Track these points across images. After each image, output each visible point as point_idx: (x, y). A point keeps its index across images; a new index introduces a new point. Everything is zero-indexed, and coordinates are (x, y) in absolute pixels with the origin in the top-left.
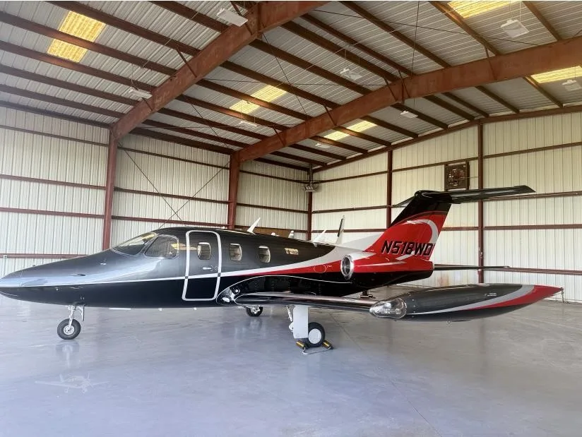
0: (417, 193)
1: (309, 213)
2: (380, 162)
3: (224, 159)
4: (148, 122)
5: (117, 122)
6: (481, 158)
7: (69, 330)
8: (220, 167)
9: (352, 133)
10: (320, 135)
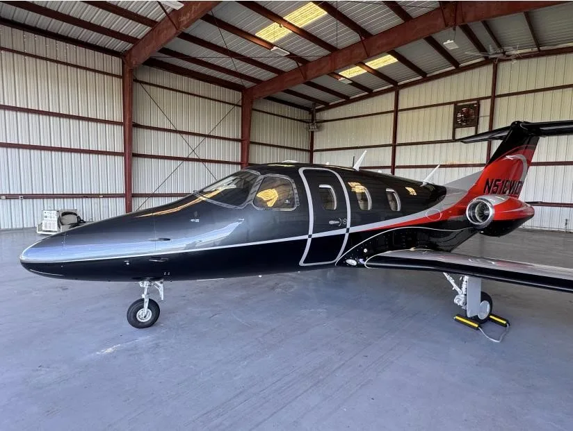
0: (514, 123)
1: (311, 151)
2: (387, 102)
3: (236, 96)
4: (165, 51)
5: (131, 49)
6: (494, 97)
7: (145, 314)
8: (233, 104)
9: (371, 71)
10: (336, 72)
